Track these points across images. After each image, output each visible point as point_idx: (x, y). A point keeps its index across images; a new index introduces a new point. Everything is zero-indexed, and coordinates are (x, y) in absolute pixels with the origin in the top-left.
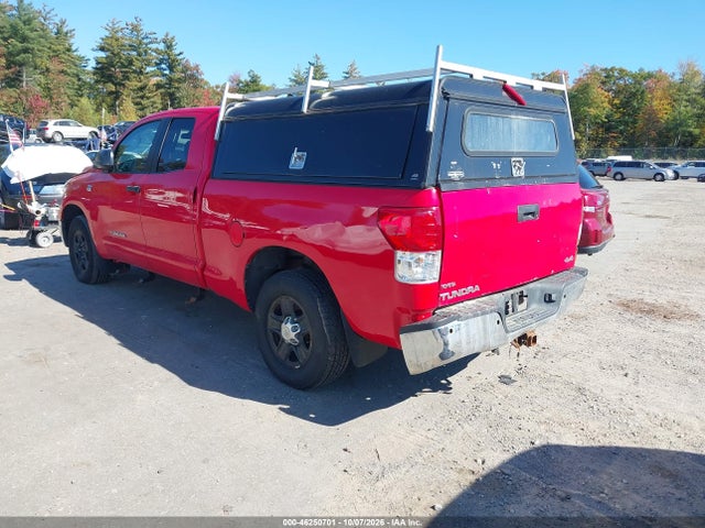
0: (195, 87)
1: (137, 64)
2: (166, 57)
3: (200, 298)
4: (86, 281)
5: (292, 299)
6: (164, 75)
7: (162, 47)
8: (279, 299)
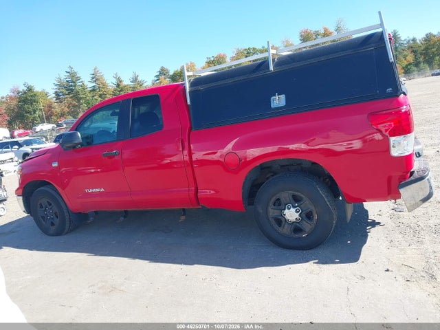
4: (58, 233)
5: (290, 192)
8: (278, 195)
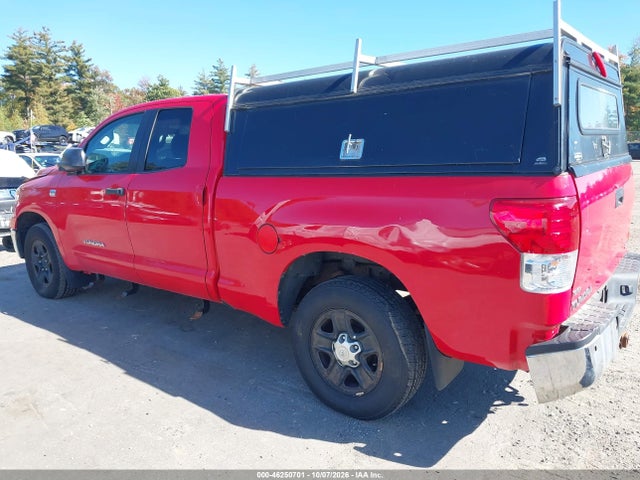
0: (107, 92)
1: (47, 72)
2: (75, 63)
3: (205, 310)
4: (51, 295)
5: (347, 313)
6: (74, 81)
7: (70, 54)
8: (329, 313)
